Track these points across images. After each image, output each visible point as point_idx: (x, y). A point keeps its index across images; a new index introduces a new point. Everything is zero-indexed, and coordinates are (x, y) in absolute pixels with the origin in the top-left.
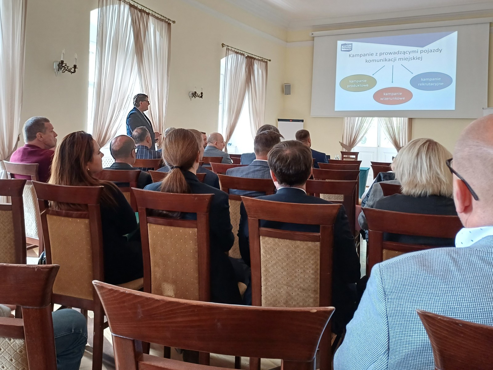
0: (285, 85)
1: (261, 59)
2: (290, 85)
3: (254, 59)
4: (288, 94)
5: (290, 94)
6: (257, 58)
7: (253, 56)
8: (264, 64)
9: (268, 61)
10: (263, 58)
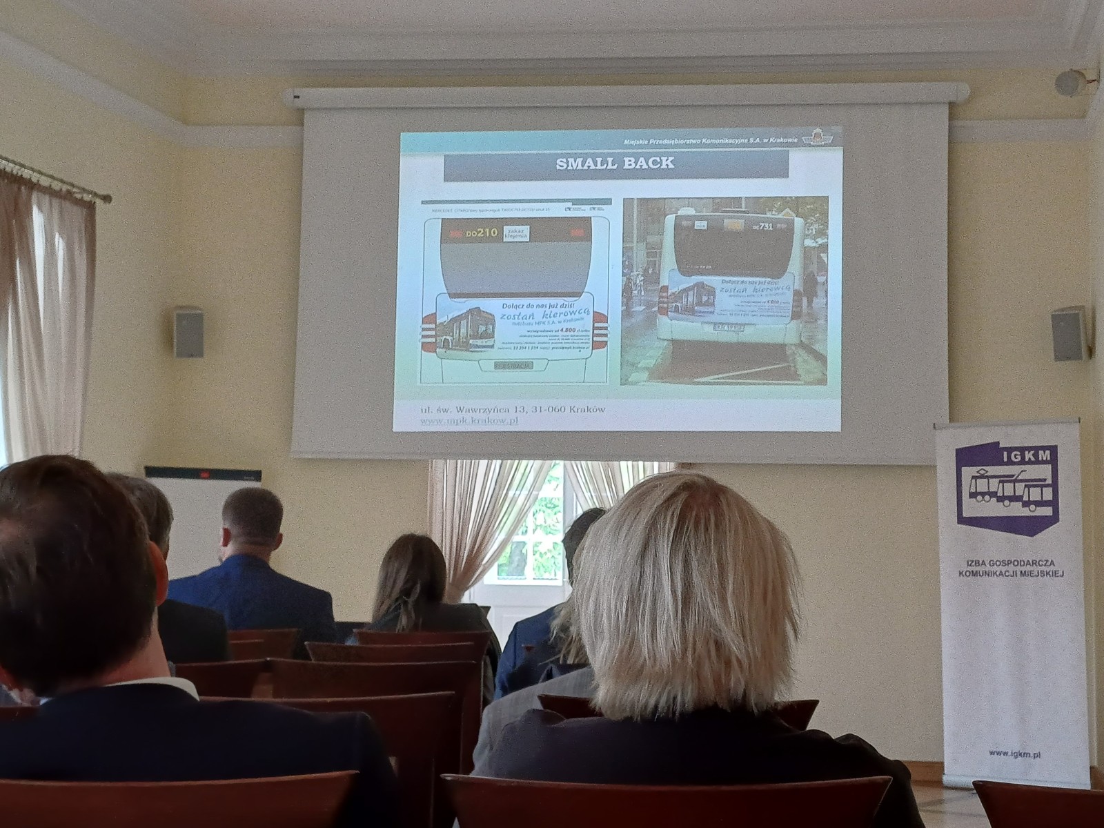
0: (179, 315)
1: (65, 187)
2: (201, 316)
3: (32, 186)
4: (192, 356)
5: (201, 355)
6: (45, 182)
7: (26, 173)
8: (78, 214)
9: (99, 202)
10: (73, 185)
